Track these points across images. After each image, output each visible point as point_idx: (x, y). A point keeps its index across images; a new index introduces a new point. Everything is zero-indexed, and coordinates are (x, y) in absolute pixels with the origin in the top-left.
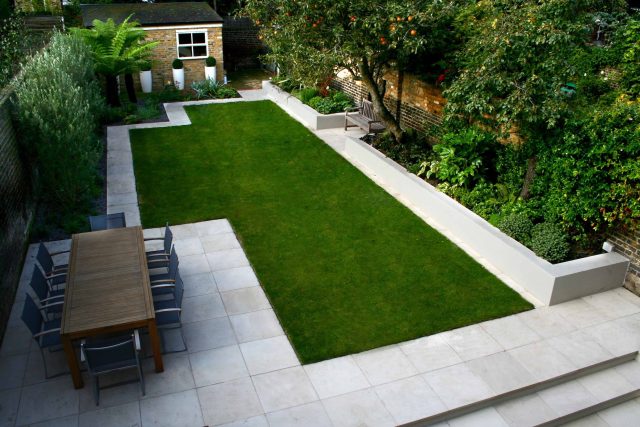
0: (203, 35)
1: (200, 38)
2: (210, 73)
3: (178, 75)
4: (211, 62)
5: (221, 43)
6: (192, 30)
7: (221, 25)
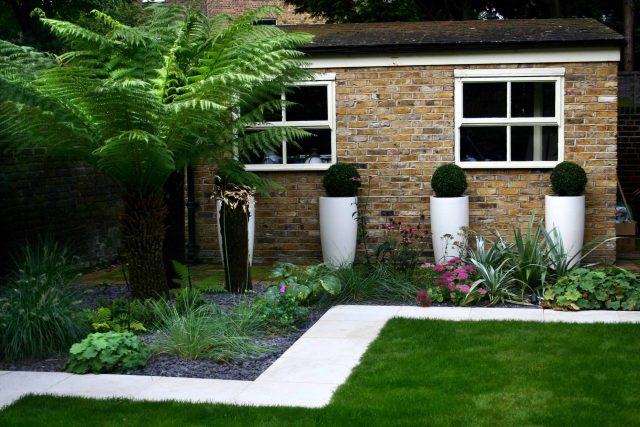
0: (550, 87)
1: (535, 97)
2: (563, 216)
3: (448, 215)
4: (568, 181)
5: (613, 118)
6: (507, 70)
7: (615, 56)
